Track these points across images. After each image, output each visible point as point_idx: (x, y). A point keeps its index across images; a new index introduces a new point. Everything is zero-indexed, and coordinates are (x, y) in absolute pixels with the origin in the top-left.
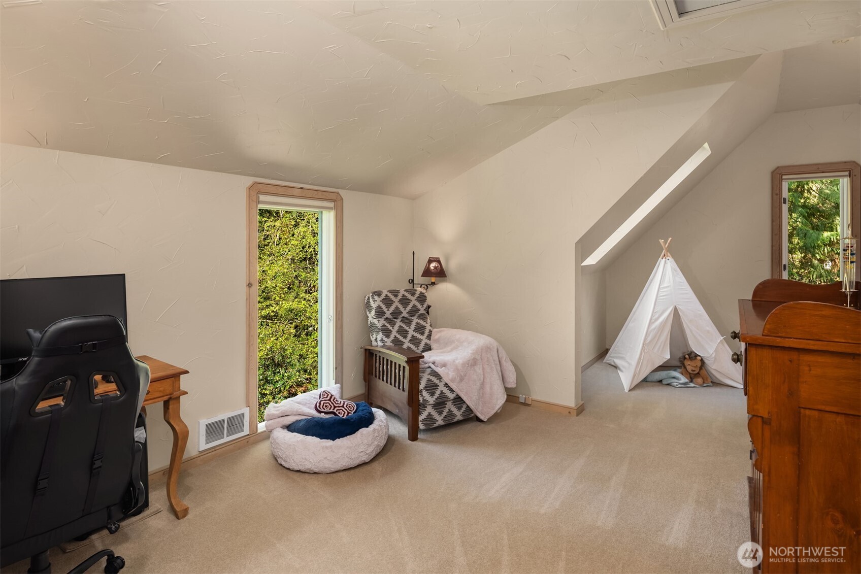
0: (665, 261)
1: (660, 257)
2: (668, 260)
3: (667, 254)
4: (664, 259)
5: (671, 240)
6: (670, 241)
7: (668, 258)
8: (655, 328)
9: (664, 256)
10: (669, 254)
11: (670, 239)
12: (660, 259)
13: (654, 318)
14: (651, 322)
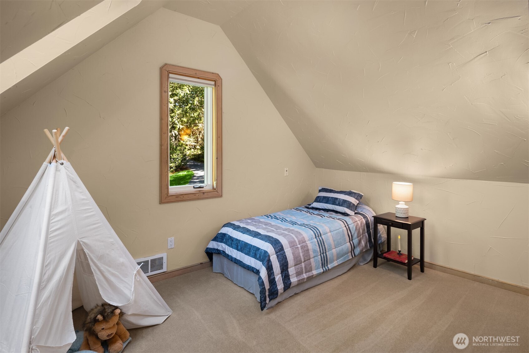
0: (57, 167)
1: (44, 161)
2: (62, 164)
3: (60, 154)
4: (54, 163)
5: (69, 130)
6: (67, 133)
7: (61, 161)
8: (48, 298)
9: (54, 157)
10: (62, 155)
11: (67, 128)
12: (45, 163)
13: (46, 277)
14: (41, 288)
